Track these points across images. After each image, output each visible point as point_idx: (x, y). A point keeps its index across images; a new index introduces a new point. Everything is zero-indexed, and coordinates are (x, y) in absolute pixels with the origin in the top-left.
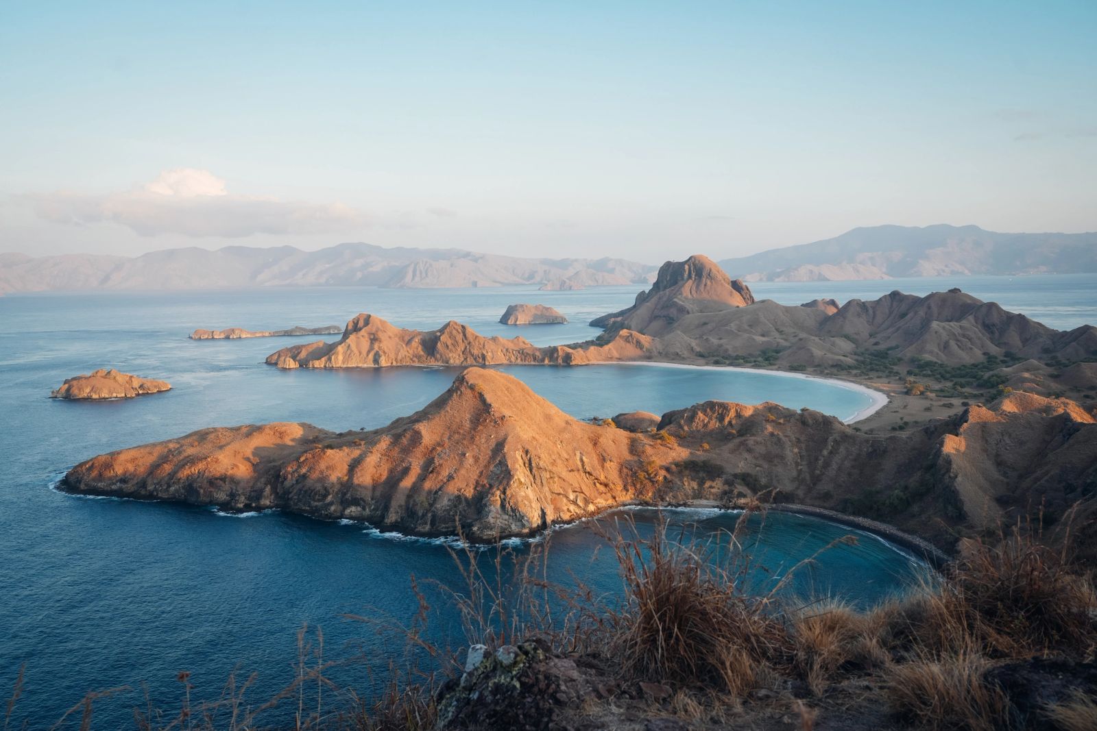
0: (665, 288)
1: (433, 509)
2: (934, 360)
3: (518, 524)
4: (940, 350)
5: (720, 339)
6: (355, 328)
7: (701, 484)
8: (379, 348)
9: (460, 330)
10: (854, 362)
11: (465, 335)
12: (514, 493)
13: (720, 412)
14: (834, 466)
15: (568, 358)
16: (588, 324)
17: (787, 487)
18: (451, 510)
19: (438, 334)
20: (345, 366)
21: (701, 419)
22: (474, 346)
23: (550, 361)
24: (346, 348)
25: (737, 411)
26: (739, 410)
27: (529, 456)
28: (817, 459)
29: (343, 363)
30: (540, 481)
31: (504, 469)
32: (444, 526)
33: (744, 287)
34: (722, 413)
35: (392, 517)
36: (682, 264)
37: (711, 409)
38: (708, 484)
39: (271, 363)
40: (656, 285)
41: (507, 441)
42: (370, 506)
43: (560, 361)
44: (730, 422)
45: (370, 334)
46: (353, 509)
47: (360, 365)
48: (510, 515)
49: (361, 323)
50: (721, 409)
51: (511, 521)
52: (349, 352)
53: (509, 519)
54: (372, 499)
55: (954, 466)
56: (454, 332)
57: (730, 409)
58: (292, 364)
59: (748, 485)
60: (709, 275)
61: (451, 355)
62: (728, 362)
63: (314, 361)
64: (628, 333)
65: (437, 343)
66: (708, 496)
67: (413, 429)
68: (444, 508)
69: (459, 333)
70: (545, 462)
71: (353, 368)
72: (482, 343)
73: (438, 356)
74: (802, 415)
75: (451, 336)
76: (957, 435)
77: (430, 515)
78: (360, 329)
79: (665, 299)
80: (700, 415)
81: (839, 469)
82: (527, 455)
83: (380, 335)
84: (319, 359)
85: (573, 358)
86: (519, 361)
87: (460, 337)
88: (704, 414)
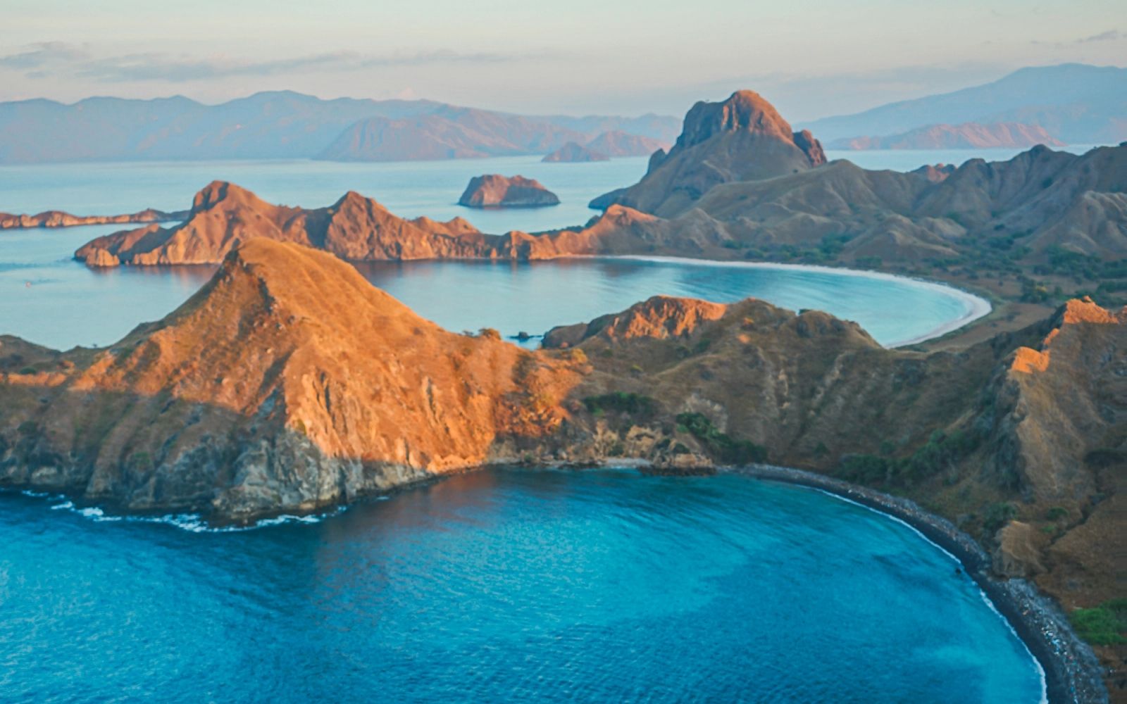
0: (693, 143)
1: (159, 470)
2: (1080, 249)
3: (294, 494)
4: (1092, 236)
5: (762, 220)
6: (205, 202)
7: (623, 431)
8: (241, 234)
9: (363, 207)
10: (957, 254)
11: (370, 214)
12: (289, 445)
13: (671, 314)
14: (840, 401)
15: (525, 248)
16: (587, 204)
17: (759, 437)
18: (188, 472)
19: (331, 212)
20: (188, 262)
21: (640, 327)
22: (384, 231)
23: (499, 255)
24: (189, 234)
25: (697, 312)
26: (700, 311)
27: (325, 383)
28: (813, 392)
29: (186, 256)
30: (342, 425)
31: (279, 403)
32: (174, 497)
33: (813, 142)
34: (673, 317)
35: (99, 484)
36: (718, 106)
37: (657, 310)
38: (633, 432)
39: (80, 257)
40: (681, 140)
41: (290, 358)
42: (69, 465)
43: (514, 254)
44: (685, 332)
45: (228, 213)
46: (45, 471)
47: (212, 261)
48: (281, 481)
49: (215, 195)
50: (673, 310)
51: (283, 490)
52: (194, 240)
53: (280, 486)
54: (73, 455)
55: (1022, 400)
56: (355, 209)
57: (686, 310)
58: (107, 259)
59: (695, 433)
60: (759, 122)
61: (349, 245)
62: (766, 255)
63: (142, 255)
64: (621, 210)
65: (326, 228)
66: (631, 452)
67: (149, 340)
68: (176, 469)
69: (361, 210)
70: (355, 393)
71: (200, 265)
72: (398, 227)
73: (331, 247)
74: (799, 320)
75: (350, 216)
76: (1039, 350)
77: (153, 480)
78: (214, 204)
79: (689, 161)
80: (639, 317)
81: (846, 408)
82: (322, 381)
83: (244, 215)
84: (148, 251)
85: (532, 250)
86: (453, 255)
87: (362, 218)
88: (646, 319)
